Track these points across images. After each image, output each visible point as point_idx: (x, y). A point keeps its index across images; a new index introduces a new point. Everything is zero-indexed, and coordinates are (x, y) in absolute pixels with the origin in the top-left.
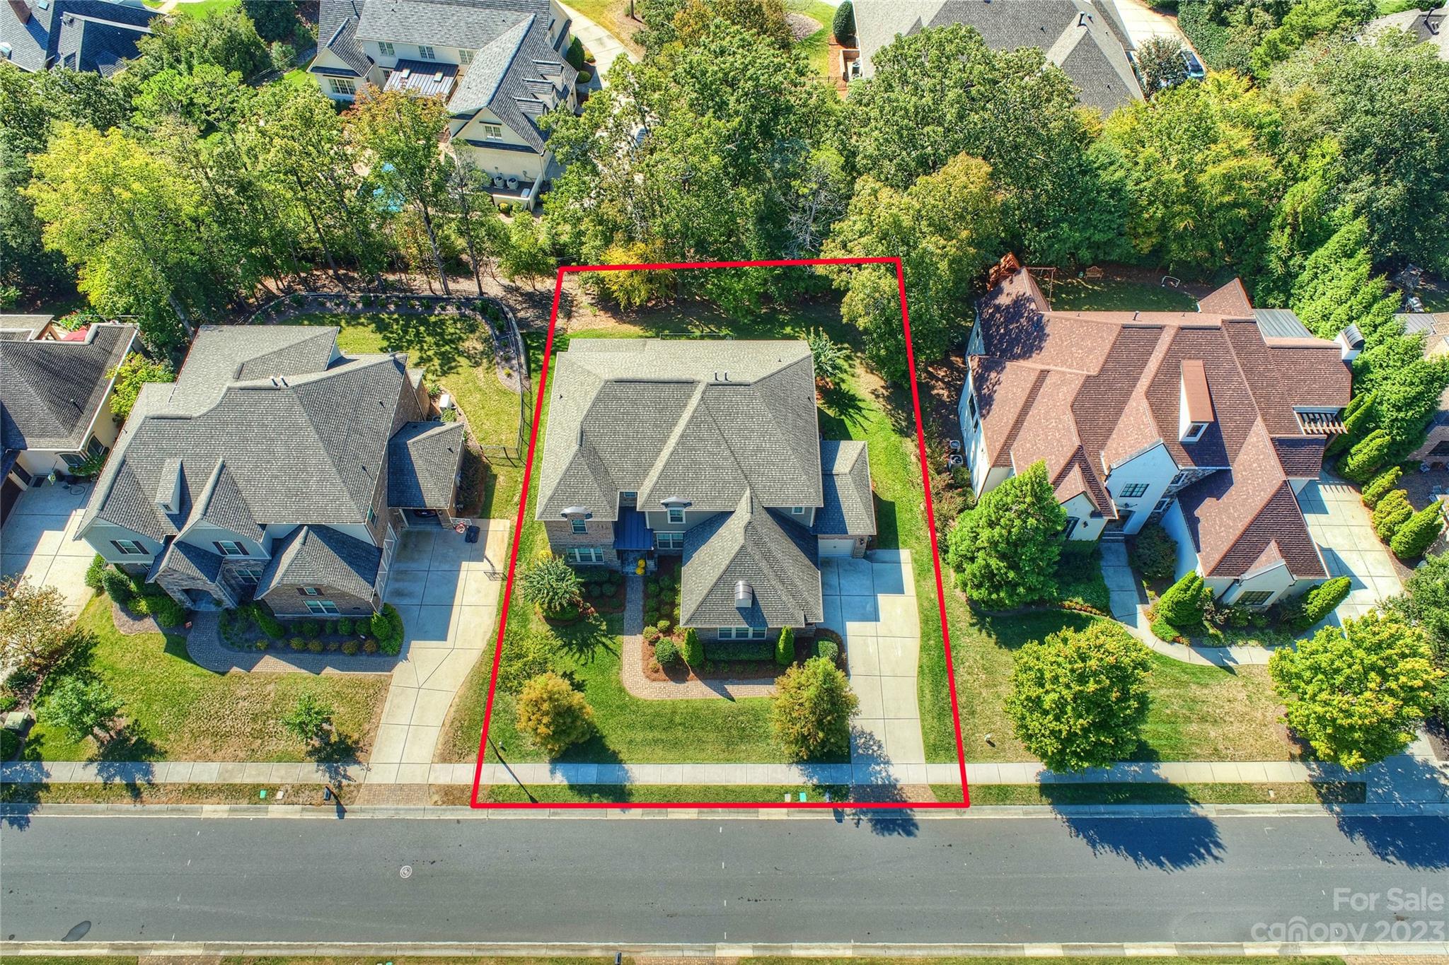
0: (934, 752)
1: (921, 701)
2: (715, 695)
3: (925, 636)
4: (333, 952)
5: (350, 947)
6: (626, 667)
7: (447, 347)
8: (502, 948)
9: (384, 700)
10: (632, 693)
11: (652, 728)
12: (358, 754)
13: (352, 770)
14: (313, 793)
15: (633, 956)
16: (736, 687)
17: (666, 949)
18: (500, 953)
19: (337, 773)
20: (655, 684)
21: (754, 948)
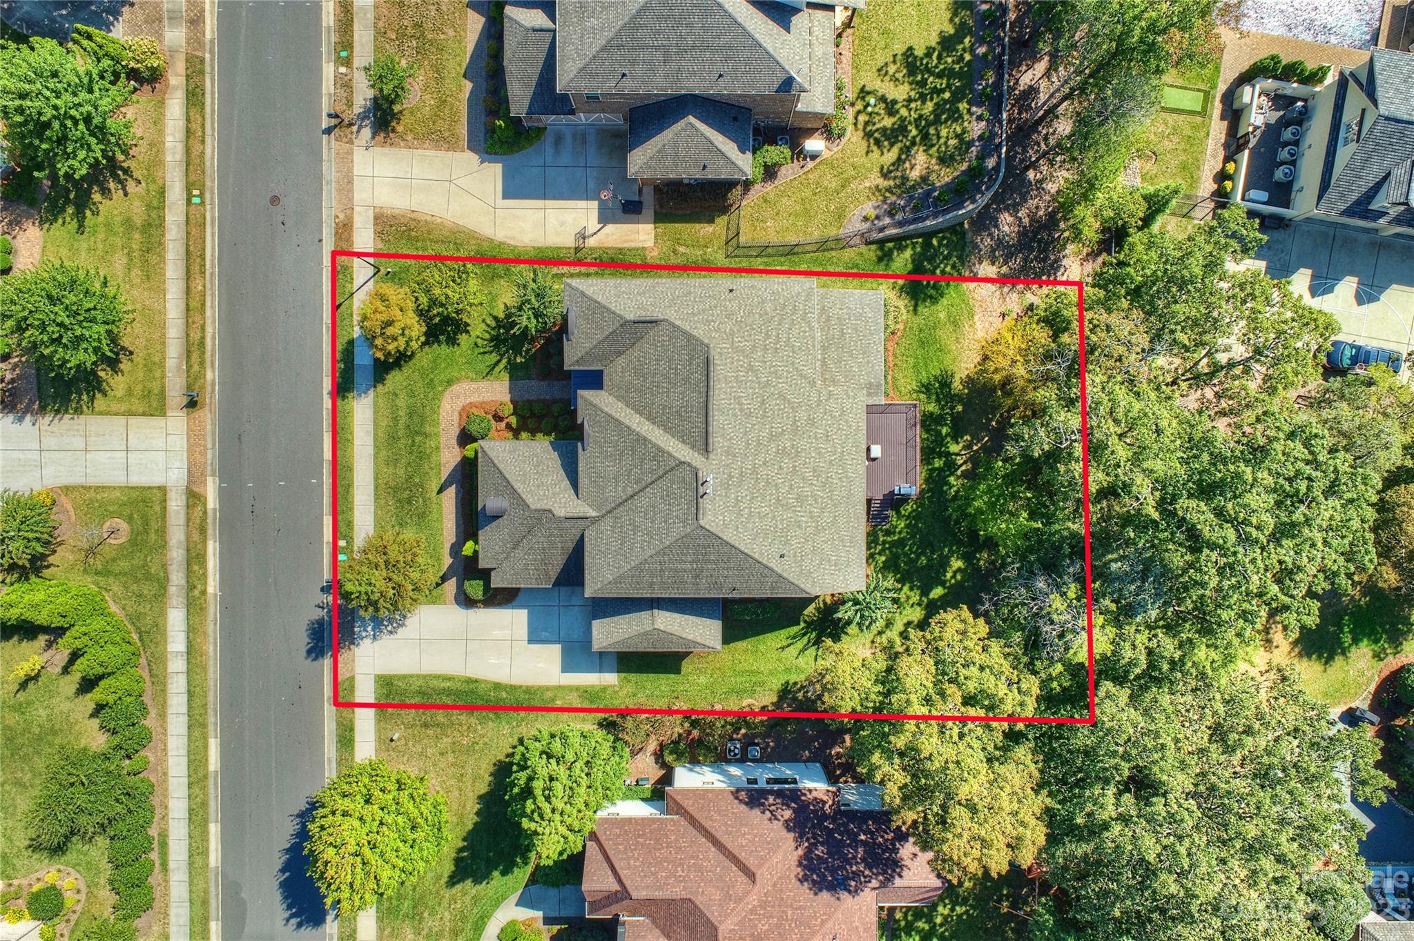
0: (386, 682)
1: (438, 677)
2: (445, 474)
3: (512, 688)
4: (208, 151)
5: (212, 164)
6: (474, 385)
7: (914, 132)
8: (213, 295)
9: (437, 148)
10: (447, 394)
11: (411, 414)
12: (382, 135)
13: (367, 132)
14: (344, 101)
15: (207, 407)
16: (453, 495)
17: (213, 434)
18: (208, 293)
19: (363, 120)
20: (456, 417)
21: (215, 510)
